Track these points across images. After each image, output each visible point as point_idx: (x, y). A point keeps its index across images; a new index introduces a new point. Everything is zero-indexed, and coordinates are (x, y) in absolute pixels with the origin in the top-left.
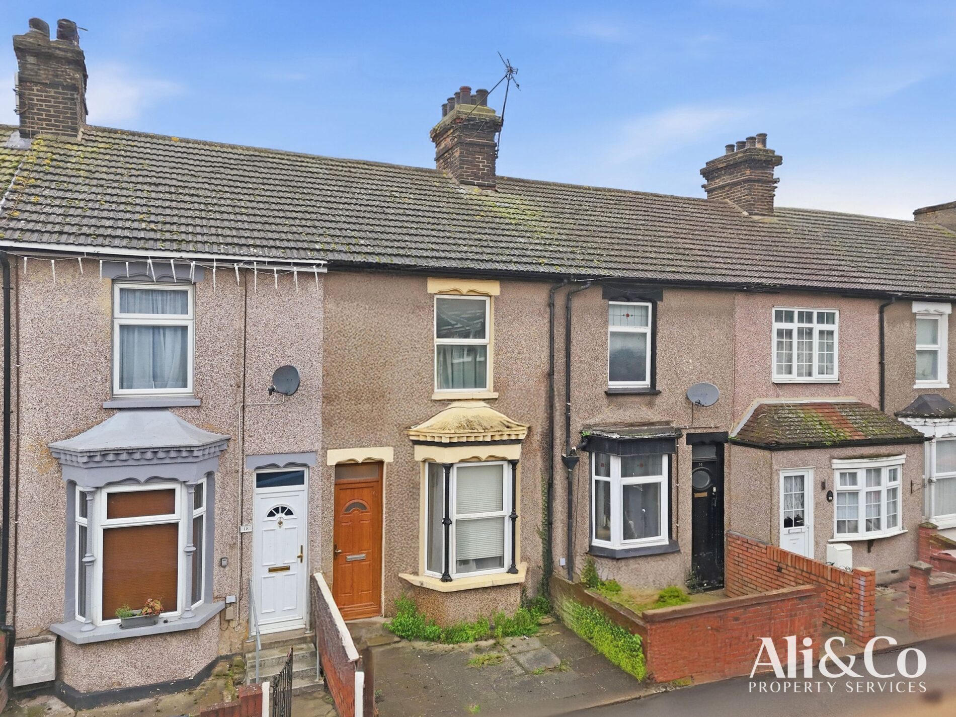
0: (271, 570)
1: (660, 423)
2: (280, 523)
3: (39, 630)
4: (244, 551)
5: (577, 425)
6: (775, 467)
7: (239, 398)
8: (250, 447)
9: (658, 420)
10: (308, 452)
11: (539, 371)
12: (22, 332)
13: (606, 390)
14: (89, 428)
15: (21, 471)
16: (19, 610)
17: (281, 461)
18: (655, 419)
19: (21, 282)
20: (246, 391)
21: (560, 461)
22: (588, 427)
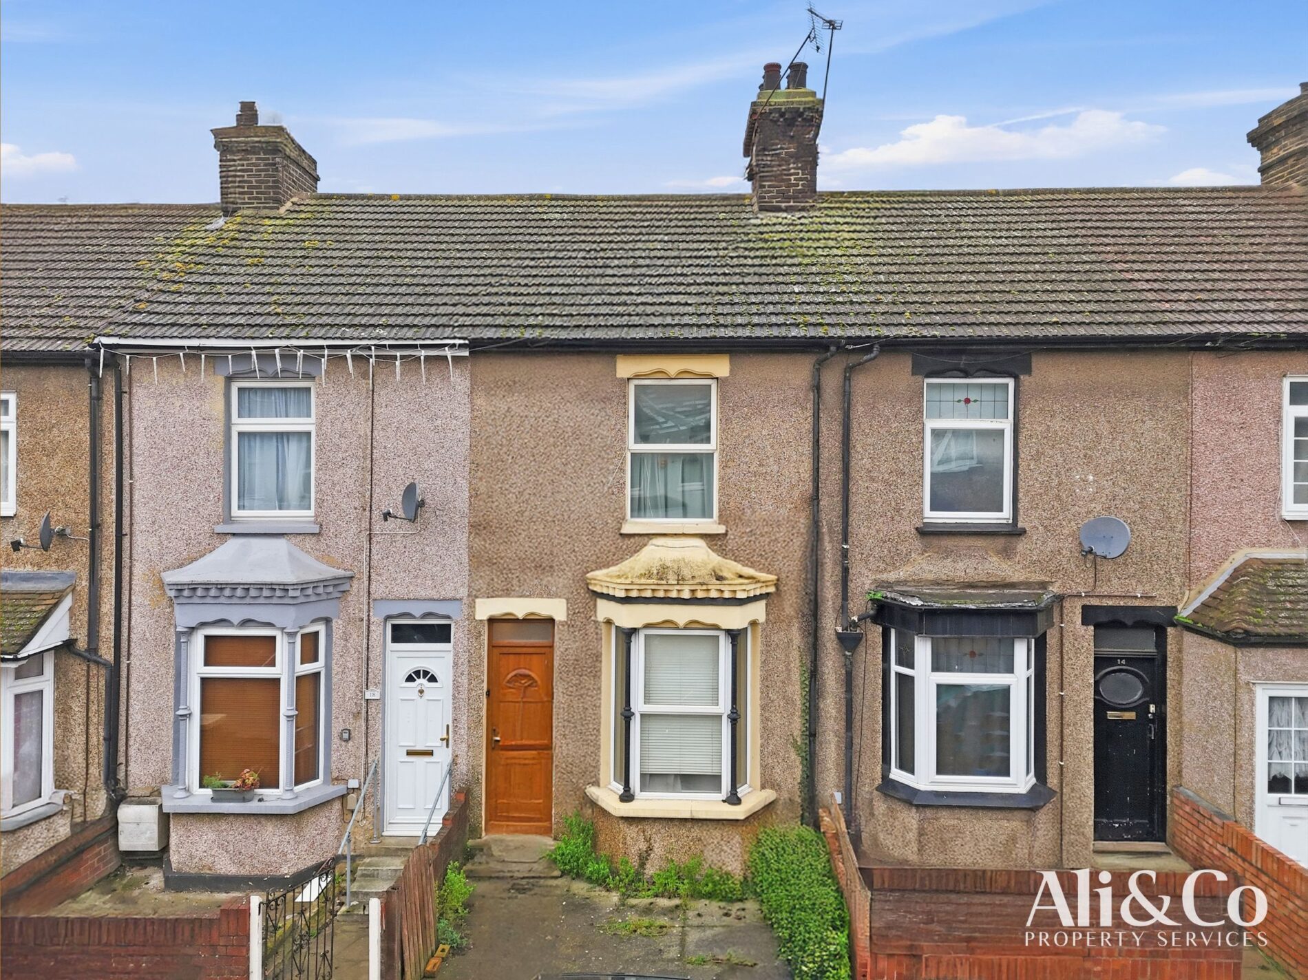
0: (409, 753)
1: (1027, 585)
2: (421, 692)
3: (151, 790)
4: (370, 723)
5: (864, 581)
6: (1244, 677)
7: (365, 525)
8: (378, 590)
9: (1022, 579)
10: (450, 600)
11: (796, 493)
12: (136, 442)
13: (919, 525)
14: (201, 557)
15: (133, 603)
16: (132, 764)
17: (417, 609)
18: (1017, 577)
19: (134, 385)
20: (374, 516)
21: (833, 637)
22: (887, 585)
